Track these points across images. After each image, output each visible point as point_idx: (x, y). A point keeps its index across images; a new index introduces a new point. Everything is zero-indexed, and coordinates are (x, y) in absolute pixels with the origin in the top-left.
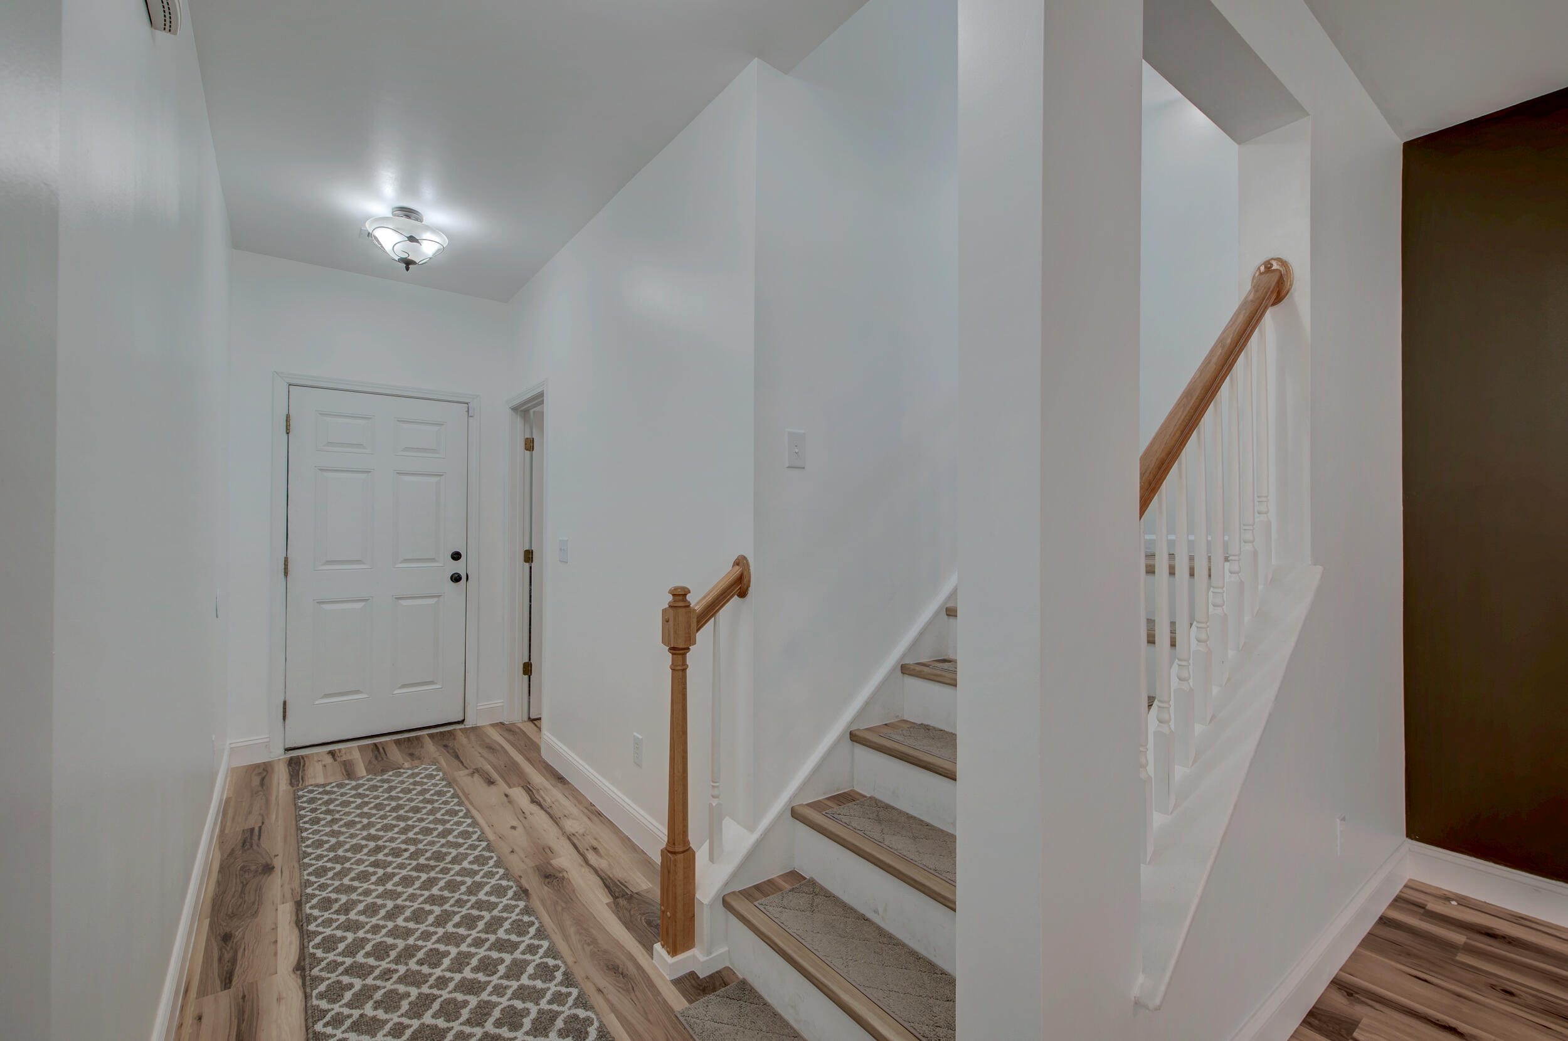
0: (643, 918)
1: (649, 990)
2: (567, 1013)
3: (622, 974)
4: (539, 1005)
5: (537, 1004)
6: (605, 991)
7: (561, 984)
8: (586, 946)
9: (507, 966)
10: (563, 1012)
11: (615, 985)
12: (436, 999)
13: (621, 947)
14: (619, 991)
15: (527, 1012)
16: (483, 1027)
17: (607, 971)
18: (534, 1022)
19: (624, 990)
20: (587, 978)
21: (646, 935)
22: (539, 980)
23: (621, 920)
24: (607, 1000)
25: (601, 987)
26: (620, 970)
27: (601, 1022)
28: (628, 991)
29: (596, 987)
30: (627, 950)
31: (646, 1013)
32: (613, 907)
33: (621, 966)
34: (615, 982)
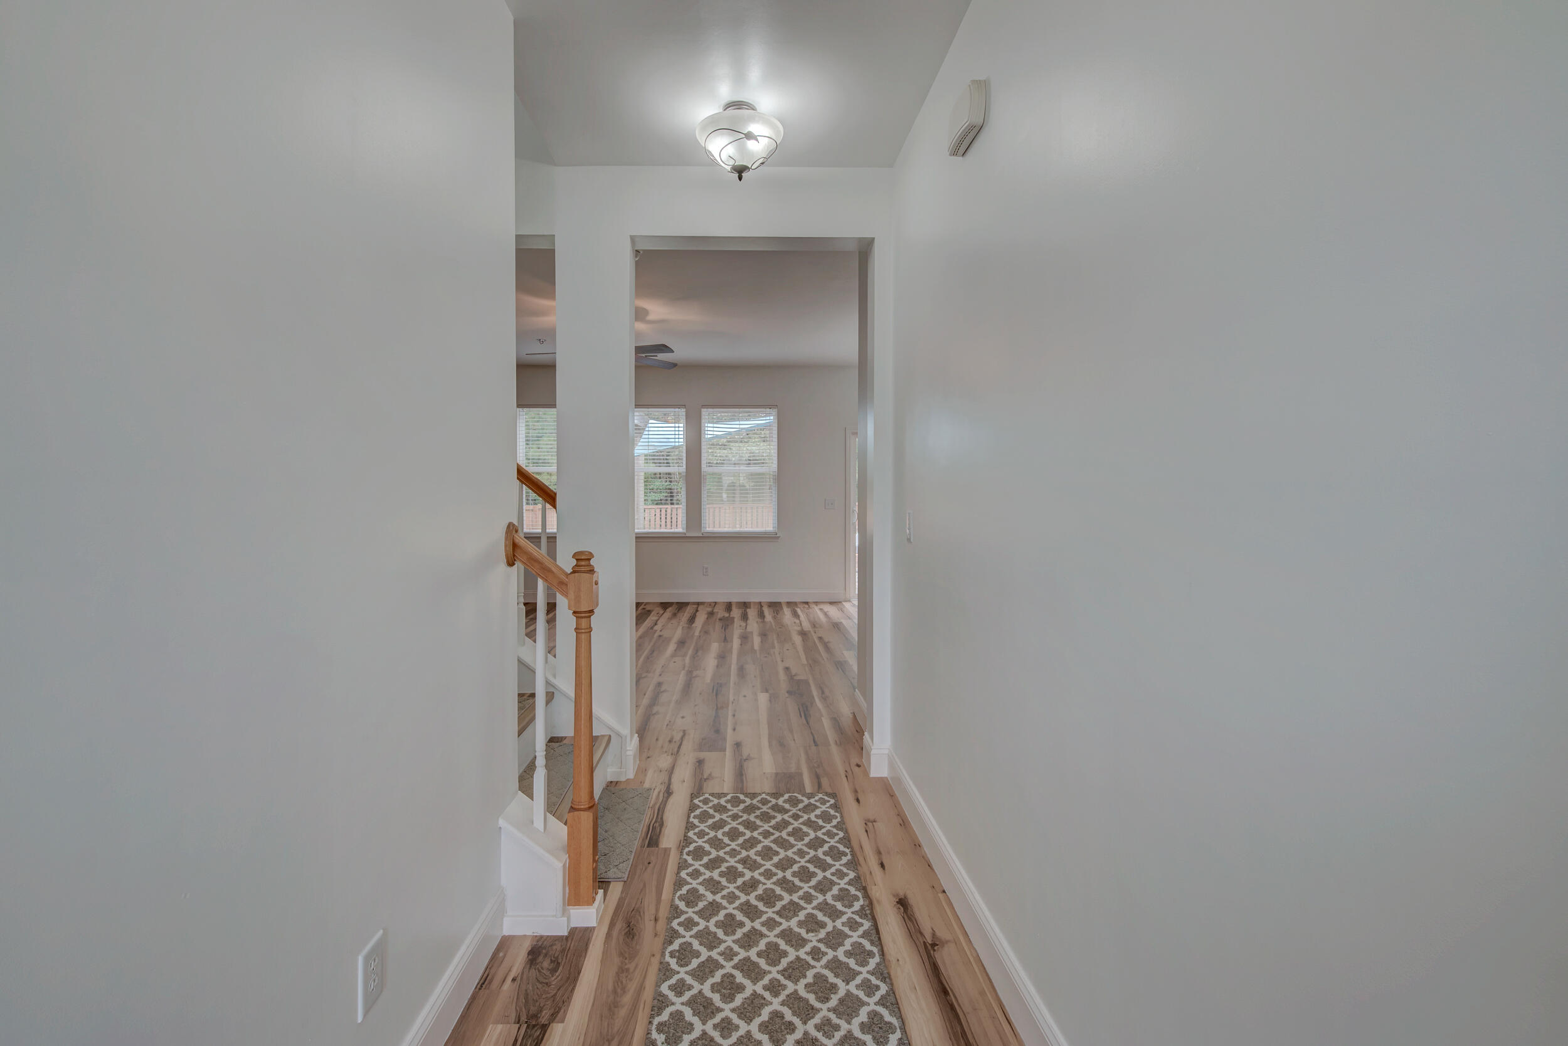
0: (553, 979)
1: (623, 905)
2: (690, 910)
3: (629, 926)
4: (706, 926)
5: (707, 927)
6: (653, 918)
7: (679, 936)
8: (631, 970)
9: (713, 977)
10: (693, 912)
11: (641, 919)
12: (783, 971)
13: (605, 954)
14: (644, 913)
15: (717, 925)
16: (753, 927)
17: (637, 934)
18: (717, 914)
19: (640, 913)
20: (656, 935)
21: (574, 955)
22: (694, 948)
23: (575, 986)
24: (657, 910)
25: (653, 922)
26: (627, 930)
27: (674, 894)
28: (638, 911)
29: (656, 923)
30: (604, 946)
31: (642, 890)
32: (562, 1011)
33: (623, 934)
34: (640, 921)
